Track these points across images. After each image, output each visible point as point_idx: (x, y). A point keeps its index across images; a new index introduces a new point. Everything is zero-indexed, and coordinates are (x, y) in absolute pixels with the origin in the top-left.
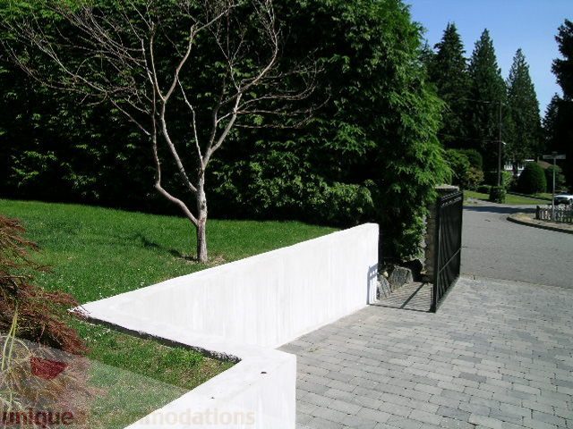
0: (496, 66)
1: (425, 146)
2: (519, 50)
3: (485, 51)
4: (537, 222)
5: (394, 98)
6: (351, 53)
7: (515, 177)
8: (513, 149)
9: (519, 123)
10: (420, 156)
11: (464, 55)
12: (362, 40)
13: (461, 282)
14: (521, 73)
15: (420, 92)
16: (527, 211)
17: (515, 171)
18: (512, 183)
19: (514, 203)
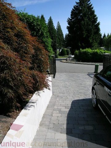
0: (53, 25)
1: (50, 48)
2: (58, 22)
3: (51, 22)
4: (67, 62)
5: (44, 40)
6: (36, 31)
7: (60, 52)
8: (59, 46)
9: (59, 39)
10: (49, 50)
11: (46, 23)
12: (38, 29)
13: (56, 74)
14: (59, 27)
15: (48, 38)
16: (63, 60)
17: (59, 50)
18: (59, 53)
19: (60, 58)
